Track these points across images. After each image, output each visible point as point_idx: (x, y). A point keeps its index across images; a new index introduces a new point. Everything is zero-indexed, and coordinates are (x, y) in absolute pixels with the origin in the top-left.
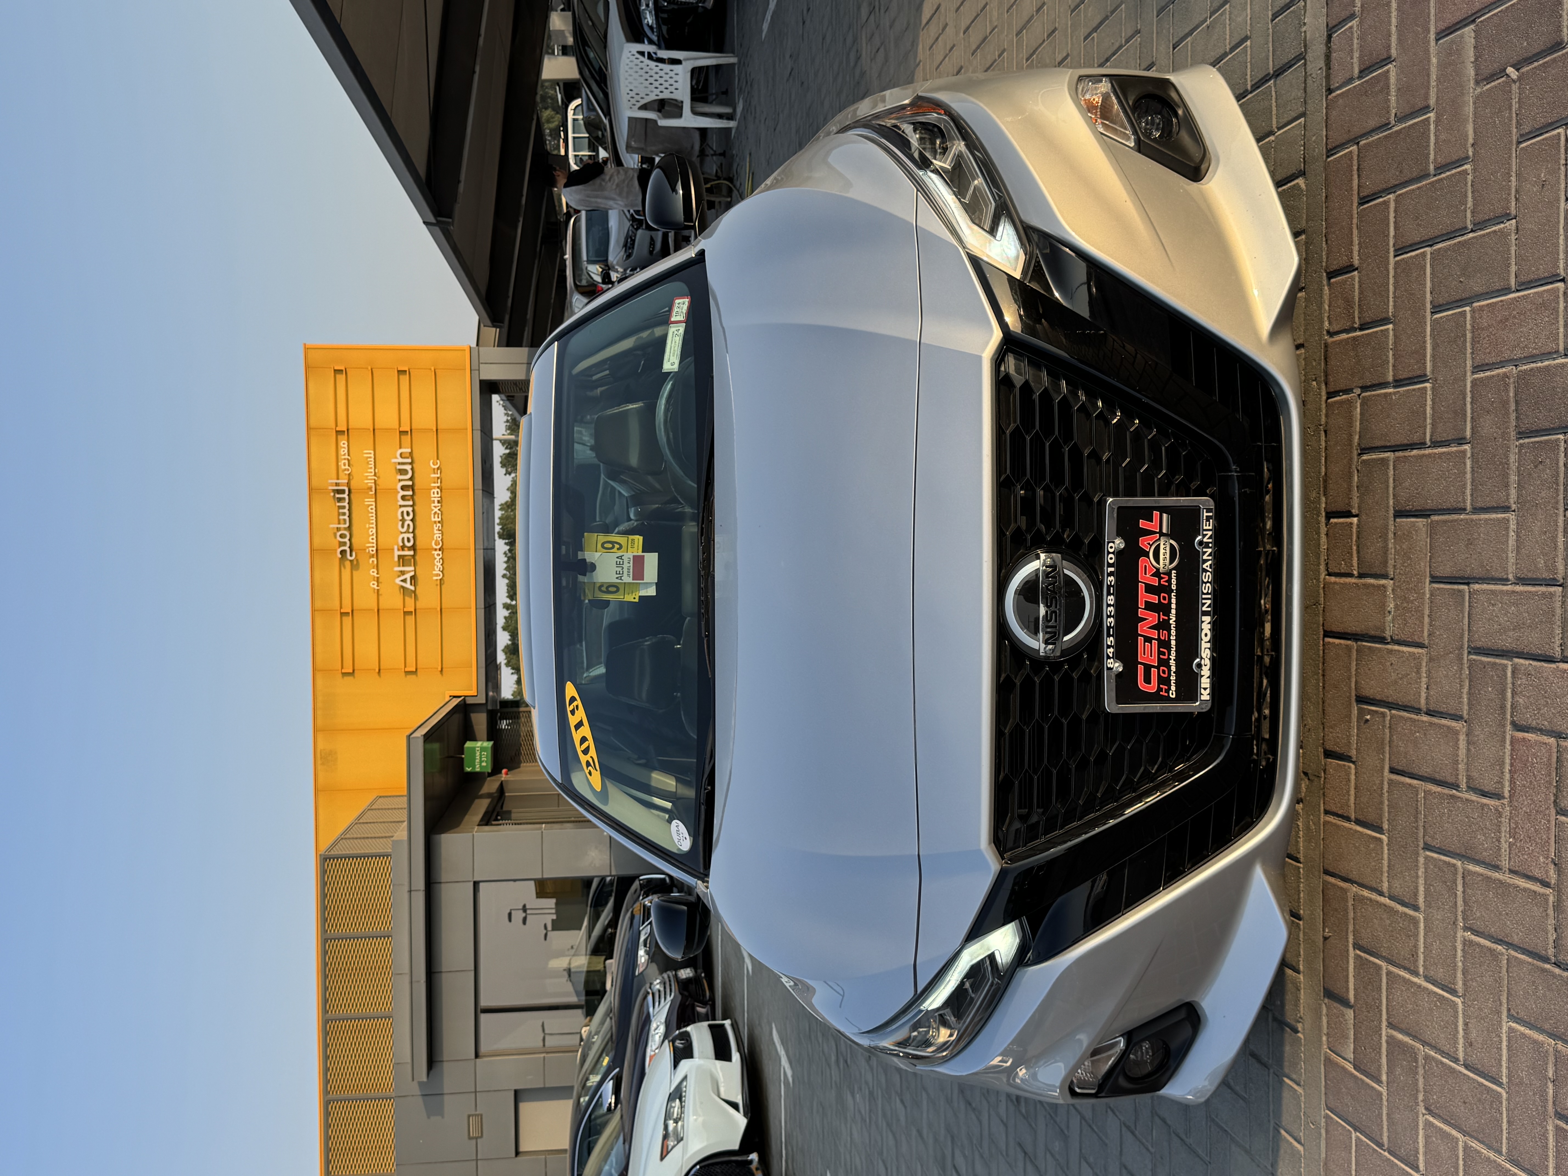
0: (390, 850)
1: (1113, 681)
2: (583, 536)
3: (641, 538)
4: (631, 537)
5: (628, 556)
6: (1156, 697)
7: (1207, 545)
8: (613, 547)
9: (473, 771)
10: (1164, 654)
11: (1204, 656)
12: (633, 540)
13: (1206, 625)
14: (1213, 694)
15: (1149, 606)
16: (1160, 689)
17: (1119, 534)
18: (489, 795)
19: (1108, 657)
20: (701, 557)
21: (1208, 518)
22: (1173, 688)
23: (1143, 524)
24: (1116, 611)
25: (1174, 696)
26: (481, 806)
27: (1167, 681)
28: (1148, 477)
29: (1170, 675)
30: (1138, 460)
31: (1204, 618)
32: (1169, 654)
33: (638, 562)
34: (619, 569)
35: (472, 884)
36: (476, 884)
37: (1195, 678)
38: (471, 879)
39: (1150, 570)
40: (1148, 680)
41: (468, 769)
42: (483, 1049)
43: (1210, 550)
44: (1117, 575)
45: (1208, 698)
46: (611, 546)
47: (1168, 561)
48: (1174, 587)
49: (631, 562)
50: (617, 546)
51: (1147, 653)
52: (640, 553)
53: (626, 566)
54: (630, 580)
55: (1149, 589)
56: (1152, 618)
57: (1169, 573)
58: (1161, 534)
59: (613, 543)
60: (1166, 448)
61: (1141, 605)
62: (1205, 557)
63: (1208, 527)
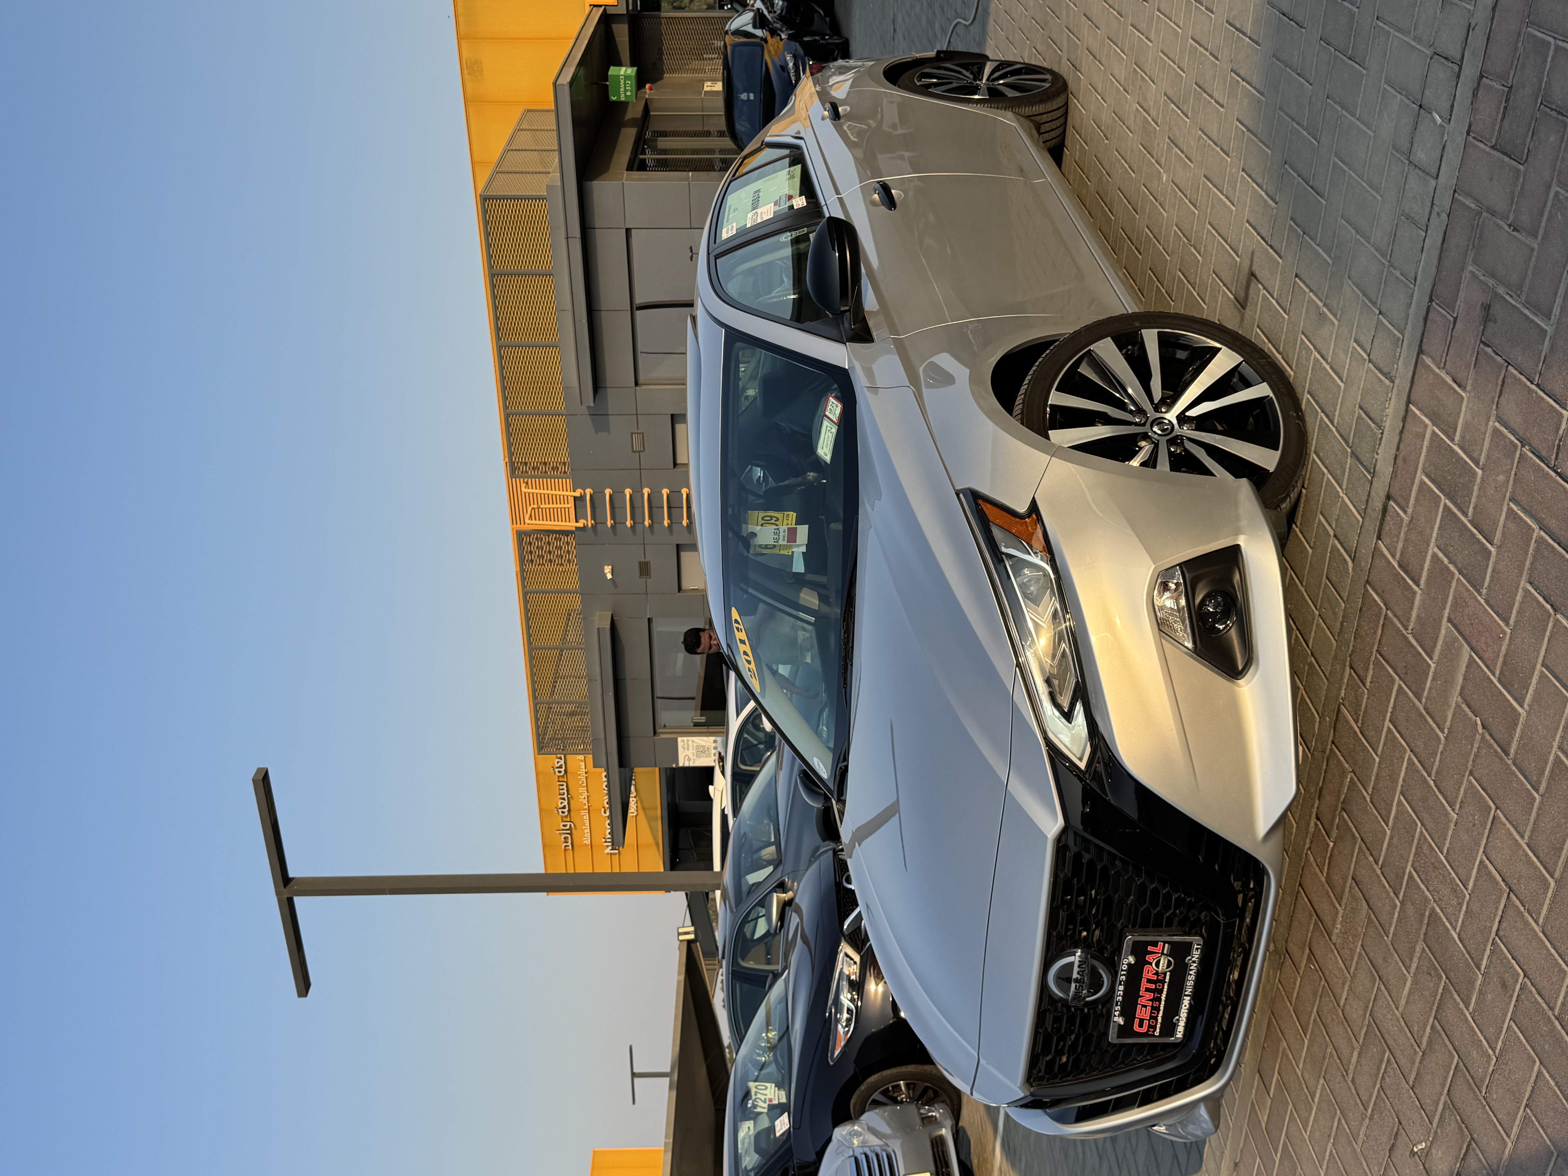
0: (545, 194)
1: (1116, 1030)
2: (747, 513)
3: (795, 514)
4: (786, 513)
5: (783, 528)
6: (1146, 1035)
7: (1194, 962)
8: (772, 519)
9: (618, 100)
10: (1154, 1013)
11: (1181, 1015)
12: (788, 515)
13: (1186, 1002)
14: (1184, 1035)
15: (1147, 990)
16: (1148, 1031)
17: (1132, 954)
18: (633, 122)
19: (1115, 1016)
20: (842, 637)
21: (1197, 949)
22: (1158, 1030)
23: (1150, 948)
24: (1124, 993)
25: (1158, 1034)
26: (628, 137)
27: (1155, 1028)
28: (1160, 916)
29: (1156, 1024)
30: (1154, 904)
31: (1185, 998)
32: (1158, 1013)
33: (792, 534)
34: (775, 537)
35: (624, 231)
36: (628, 231)
37: (1174, 1026)
38: (623, 226)
39: (1152, 971)
40: (1141, 1025)
41: (614, 99)
42: (641, 380)
43: (1195, 965)
44: (1127, 976)
45: (1181, 1036)
46: (769, 518)
47: (1165, 968)
48: (1167, 980)
49: (786, 532)
50: (774, 519)
51: (1142, 1013)
52: (794, 526)
53: (782, 534)
54: (785, 543)
55: (1149, 981)
56: (1150, 996)
57: (1165, 974)
58: (1162, 953)
59: (771, 517)
60: (1175, 898)
61: (1142, 989)
62: (1192, 968)
63: (1196, 954)
